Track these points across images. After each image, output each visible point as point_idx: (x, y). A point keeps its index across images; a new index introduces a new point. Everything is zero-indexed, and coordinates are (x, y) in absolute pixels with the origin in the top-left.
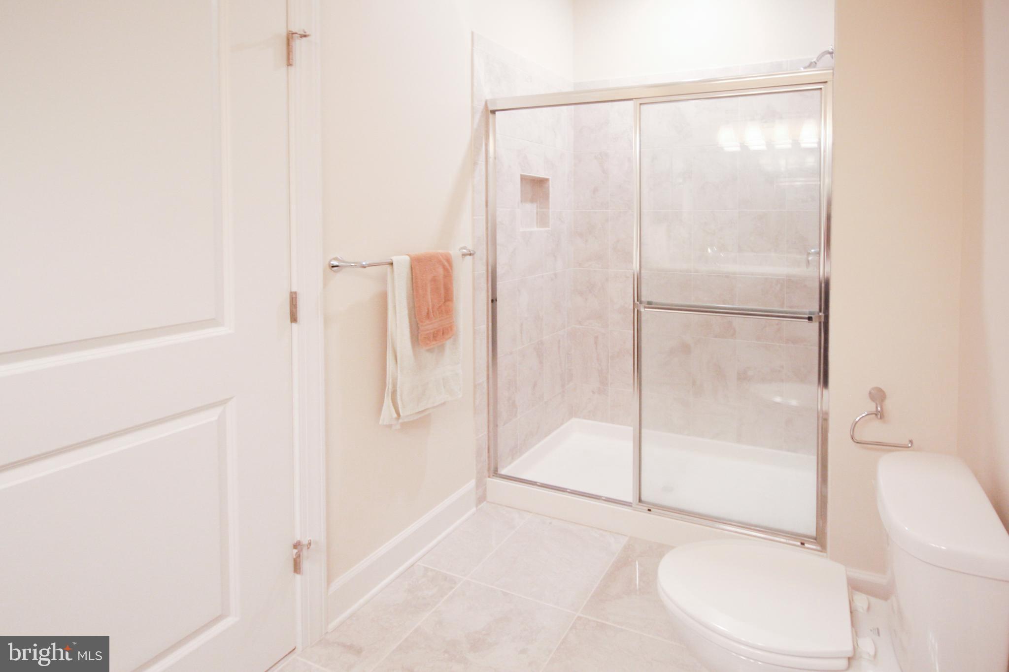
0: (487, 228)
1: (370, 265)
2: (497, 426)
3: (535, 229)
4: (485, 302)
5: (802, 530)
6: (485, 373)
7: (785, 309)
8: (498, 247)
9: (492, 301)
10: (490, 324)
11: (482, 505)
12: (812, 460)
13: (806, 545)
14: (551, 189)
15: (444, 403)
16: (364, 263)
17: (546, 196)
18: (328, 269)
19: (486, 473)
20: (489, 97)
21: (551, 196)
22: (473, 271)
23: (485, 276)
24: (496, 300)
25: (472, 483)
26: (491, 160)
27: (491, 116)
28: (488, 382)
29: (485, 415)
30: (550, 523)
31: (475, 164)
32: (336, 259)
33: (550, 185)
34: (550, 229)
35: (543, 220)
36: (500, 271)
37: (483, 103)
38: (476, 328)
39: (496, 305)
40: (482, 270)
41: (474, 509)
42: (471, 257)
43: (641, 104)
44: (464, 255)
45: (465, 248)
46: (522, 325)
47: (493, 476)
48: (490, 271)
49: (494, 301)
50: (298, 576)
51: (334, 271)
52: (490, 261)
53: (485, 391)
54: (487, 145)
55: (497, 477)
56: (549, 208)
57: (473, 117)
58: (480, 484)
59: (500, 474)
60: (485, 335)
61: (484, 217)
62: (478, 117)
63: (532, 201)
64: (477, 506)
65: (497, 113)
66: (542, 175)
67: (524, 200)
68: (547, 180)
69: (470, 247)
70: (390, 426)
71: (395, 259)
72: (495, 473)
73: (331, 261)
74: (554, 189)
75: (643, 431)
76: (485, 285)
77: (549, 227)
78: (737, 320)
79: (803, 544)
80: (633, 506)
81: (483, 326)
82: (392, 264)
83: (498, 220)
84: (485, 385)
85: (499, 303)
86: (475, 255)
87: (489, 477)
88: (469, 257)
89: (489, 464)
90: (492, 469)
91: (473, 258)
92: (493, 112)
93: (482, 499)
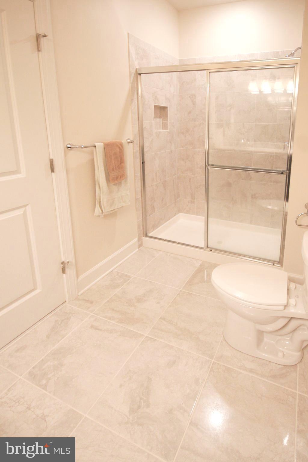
0: (139, 130)
1: (85, 147)
2: (146, 216)
3: (162, 130)
4: (139, 164)
5: (274, 259)
6: (140, 194)
7: (274, 169)
8: (144, 139)
9: (142, 163)
10: (142, 173)
11: (141, 248)
12: (279, 231)
13: (275, 265)
14: (169, 112)
15: (122, 207)
16: (82, 146)
17: (166, 116)
18: (66, 149)
19: (142, 235)
20: (138, 67)
21: (169, 115)
22: (133, 150)
23: (139, 151)
24: (144, 163)
25: (136, 239)
26: (140, 98)
27: (139, 76)
28: (142, 198)
29: (141, 212)
30: (170, 255)
31: (132, 100)
32: (69, 144)
33: (168, 110)
34: (168, 130)
35: (165, 126)
36: (145, 150)
37: (135, 70)
38: (136, 175)
39: (144, 164)
40: (137, 149)
41: (137, 250)
42: (132, 143)
43: (210, 72)
44: (129, 143)
45: (129, 139)
46: (156, 173)
47: (145, 236)
48: (141, 149)
49: (143, 163)
50: (64, 275)
51: (70, 150)
52: (141, 145)
53: (141, 202)
54: (137, 90)
55: (147, 237)
56: (168, 121)
57: (130, 77)
58: (140, 239)
59: (148, 236)
60: (140, 178)
61: (137, 125)
62: (132, 76)
63: (160, 117)
64: (139, 248)
65: (142, 75)
66: (164, 105)
67: (156, 117)
68: (166, 108)
69: (132, 139)
70: (99, 216)
71: (96, 144)
72: (146, 235)
73: (67, 145)
74: (171, 113)
75: (209, 219)
76: (139, 156)
77: (168, 129)
78: (252, 173)
79: (274, 264)
80: (204, 249)
81: (139, 174)
82: (95, 146)
83: (144, 126)
84: (140, 199)
85: (146, 164)
86: (134, 143)
87: (143, 237)
88: (131, 143)
89: (143, 231)
90: (145, 233)
91: (133, 144)
92: (140, 74)
93: (140, 245)
